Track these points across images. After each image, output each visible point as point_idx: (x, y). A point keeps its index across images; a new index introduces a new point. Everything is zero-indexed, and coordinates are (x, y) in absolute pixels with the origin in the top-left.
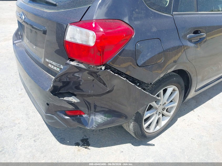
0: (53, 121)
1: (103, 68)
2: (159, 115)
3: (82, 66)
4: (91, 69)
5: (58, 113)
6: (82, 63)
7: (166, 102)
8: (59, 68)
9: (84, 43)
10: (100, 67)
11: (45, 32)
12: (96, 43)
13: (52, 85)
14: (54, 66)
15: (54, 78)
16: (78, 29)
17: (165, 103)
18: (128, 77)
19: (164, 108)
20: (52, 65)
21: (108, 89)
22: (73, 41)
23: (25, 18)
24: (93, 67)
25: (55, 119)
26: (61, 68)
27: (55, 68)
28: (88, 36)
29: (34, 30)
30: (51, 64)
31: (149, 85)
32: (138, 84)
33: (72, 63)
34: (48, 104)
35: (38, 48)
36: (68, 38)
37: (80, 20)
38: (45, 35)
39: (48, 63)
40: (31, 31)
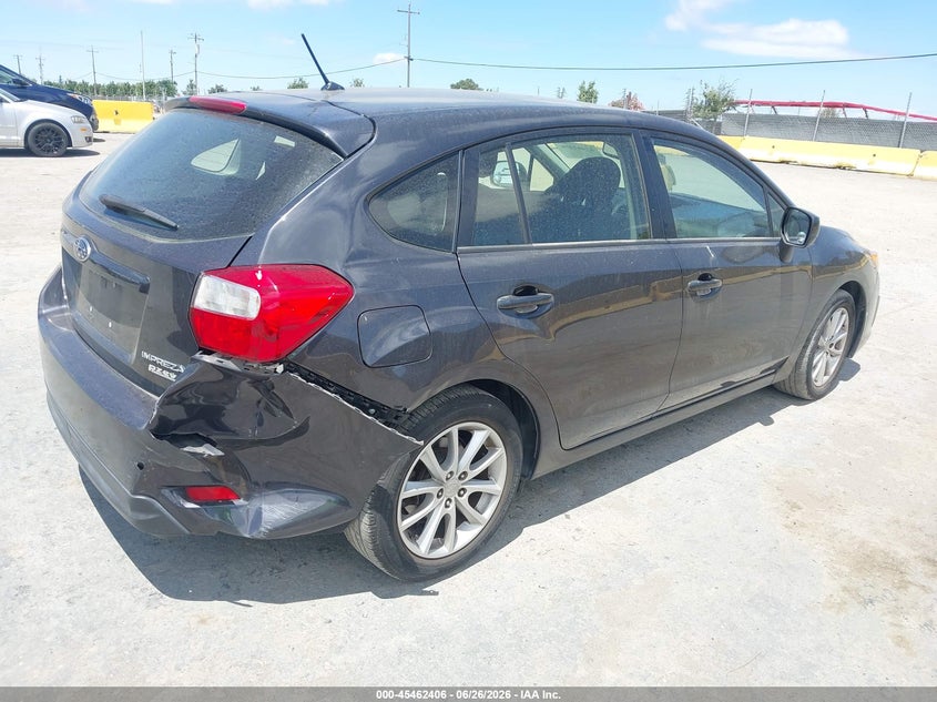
0: (151, 517)
1: (280, 368)
2: (447, 506)
3: (230, 364)
4: (251, 372)
5: (166, 492)
6: (228, 359)
7: (468, 470)
8: (176, 373)
9: (239, 315)
10: (272, 367)
11: (144, 289)
12: (262, 311)
13: (155, 413)
14: (164, 369)
15: (158, 399)
16: (225, 284)
17: (465, 473)
18: (343, 392)
19: (463, 489)
20: (159, 366)
21: (296, 424)
22: (212, 309)
23: (93, 252)
24: (256, 368)
25: (158, 511)
26: (178, 374)
27: (166, 374)
28: (246, 298)
29: (115, 281)
30: (154, 363)
31: (400, 414)
32: (372, 411)
33: (207, 359)
34: (141, 466)
35: (121, 327)
36: (200, 302)
37: (229, 265)
38: (143, 294)
39: (149, 362)
40: (105, 282)
